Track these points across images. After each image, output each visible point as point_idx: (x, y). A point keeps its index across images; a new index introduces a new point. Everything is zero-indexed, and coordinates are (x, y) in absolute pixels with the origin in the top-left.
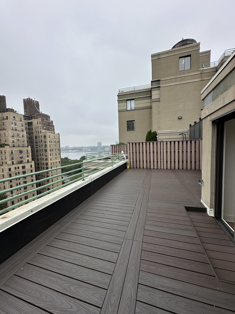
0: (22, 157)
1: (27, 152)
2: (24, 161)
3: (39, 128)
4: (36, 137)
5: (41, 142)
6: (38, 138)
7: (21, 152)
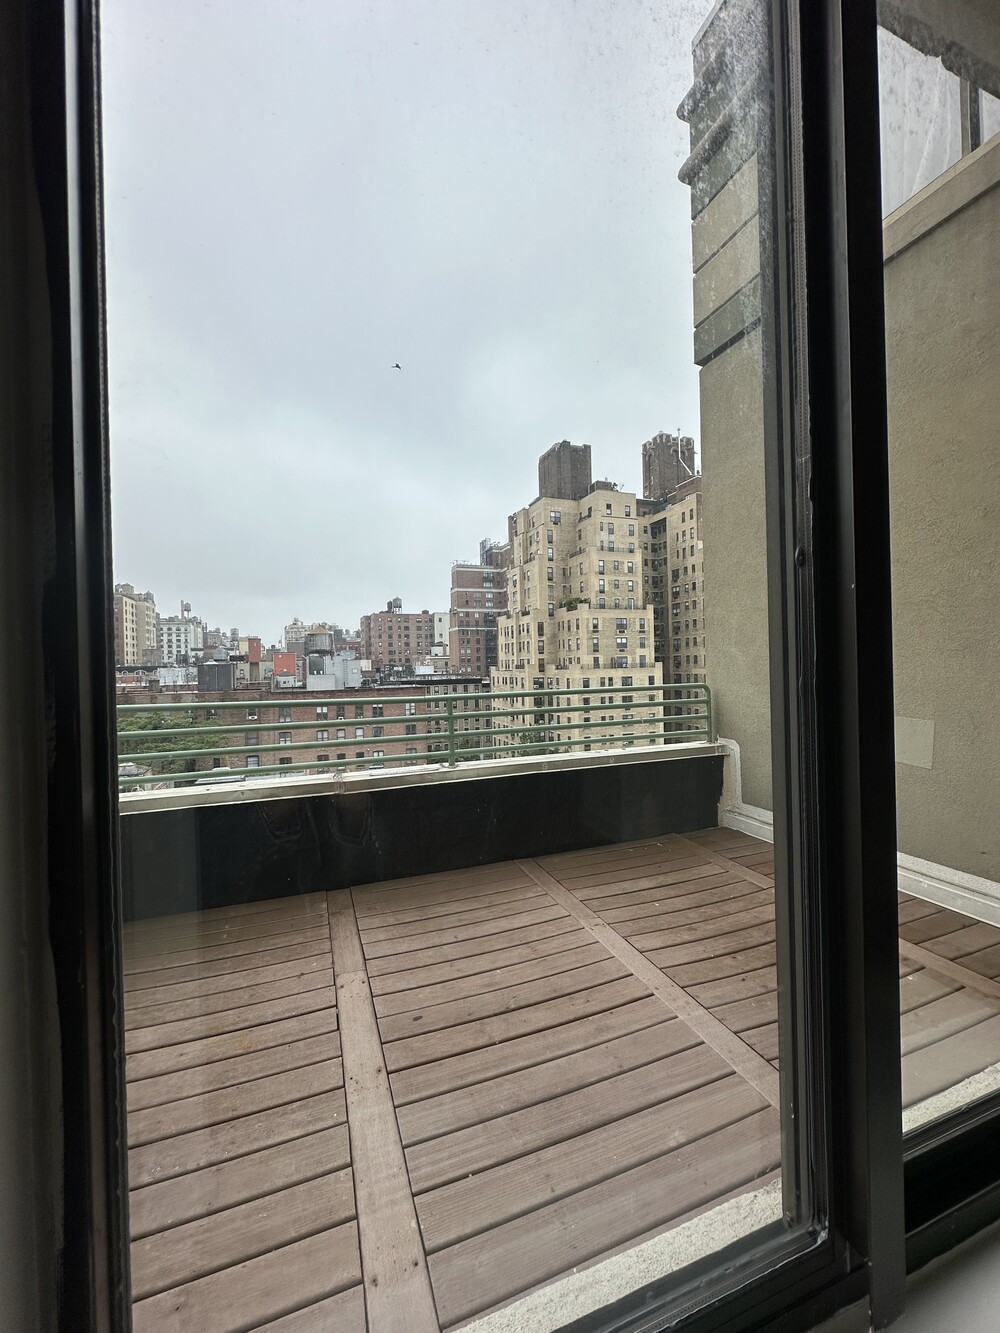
0: (625, 645)
1: (642, 626)
2: (630, 661)
3: (688, 536)
4: (676, 574)
5: (691, 592)
6: (682, 576)
7: (622, 627)
